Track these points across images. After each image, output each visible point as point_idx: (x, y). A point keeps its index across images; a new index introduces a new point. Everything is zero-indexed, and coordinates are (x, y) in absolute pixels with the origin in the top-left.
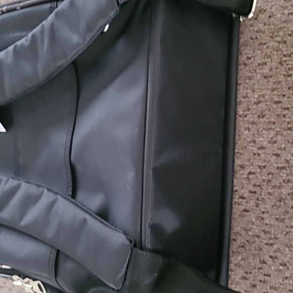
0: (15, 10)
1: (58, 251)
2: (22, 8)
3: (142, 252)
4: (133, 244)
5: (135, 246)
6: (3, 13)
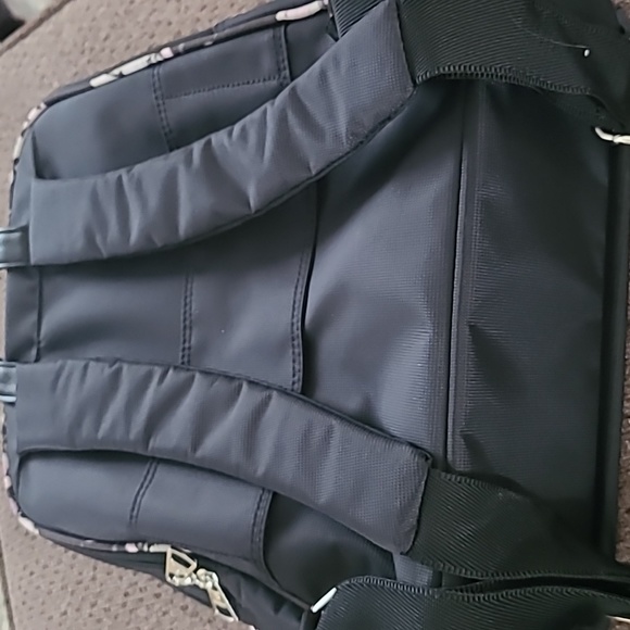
0: (202, 47)
1: (275, 495)
2: (216, 43)
3: (449, 476)
4: (430, 461)
5: (434, 466)
6: (177, 55)
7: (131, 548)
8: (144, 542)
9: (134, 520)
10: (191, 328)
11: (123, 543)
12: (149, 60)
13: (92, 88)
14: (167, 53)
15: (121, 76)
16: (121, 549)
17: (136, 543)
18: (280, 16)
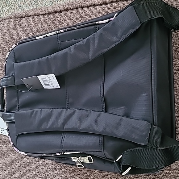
0: (73, 30)
2: (78, 28)
6: (65, 31)
7: (58, 154)
8: (62, 152)
9: (62, 147)
10: (69, 98)
11: (56, 153)
12: (56, 32)
13: (36, 39)
14: (62, 31)
15: (47, 36)
16: (55, 155)
17: (59, 153)
18: (97, 23)
